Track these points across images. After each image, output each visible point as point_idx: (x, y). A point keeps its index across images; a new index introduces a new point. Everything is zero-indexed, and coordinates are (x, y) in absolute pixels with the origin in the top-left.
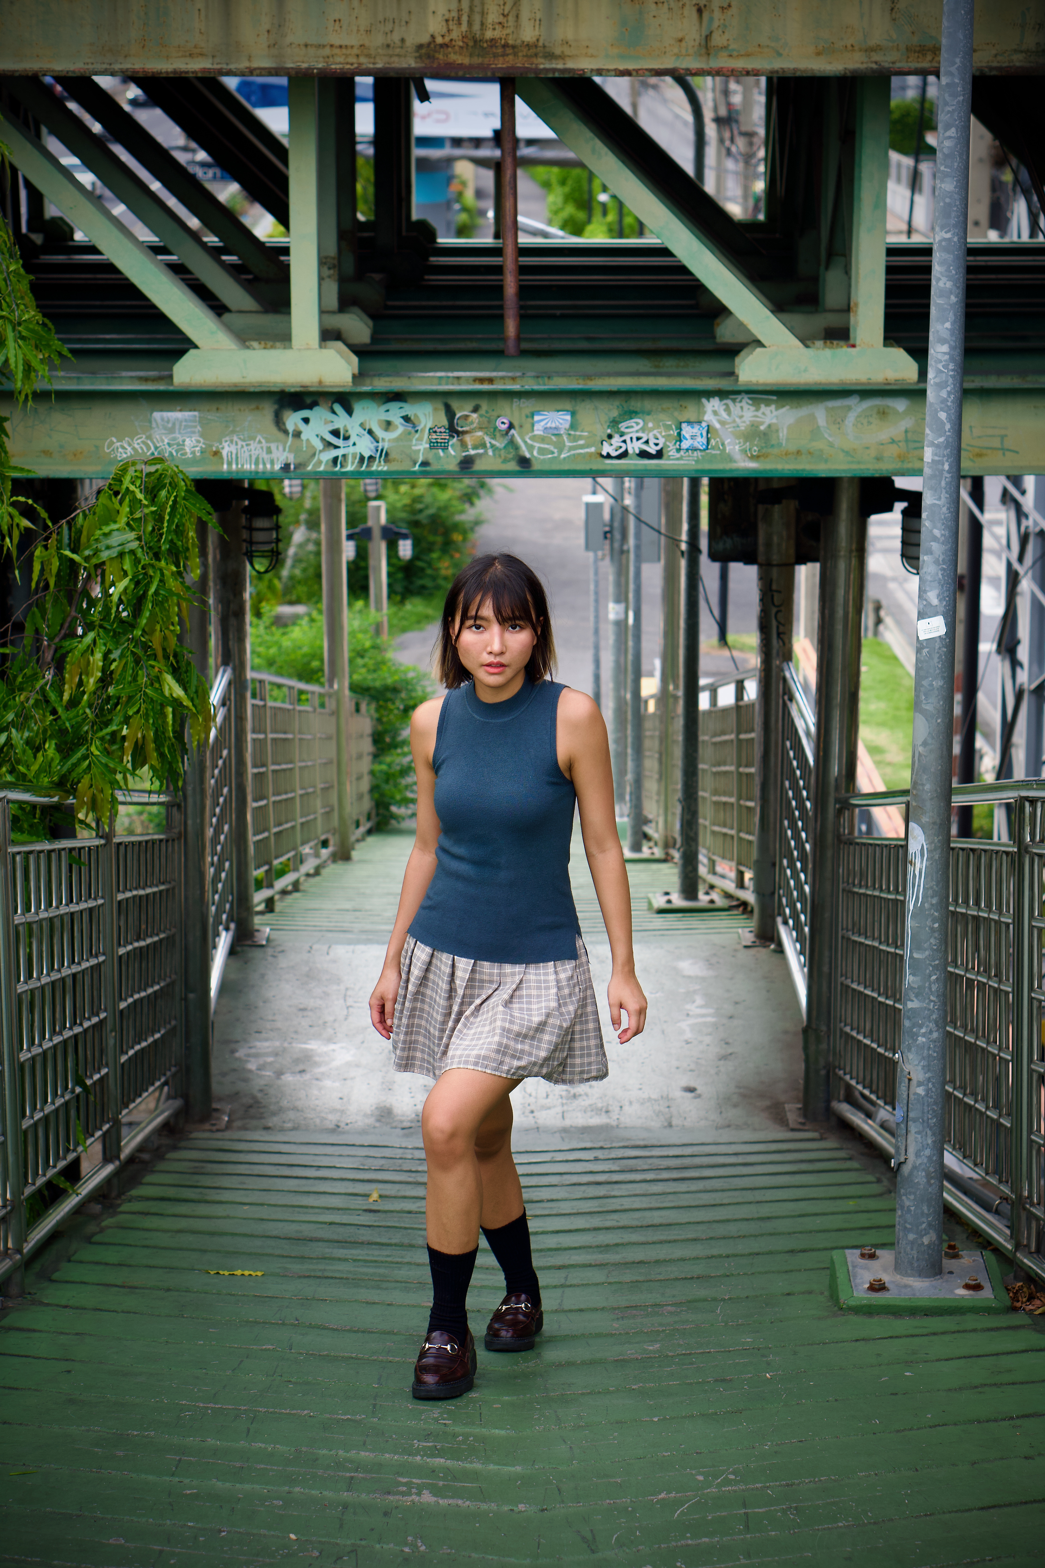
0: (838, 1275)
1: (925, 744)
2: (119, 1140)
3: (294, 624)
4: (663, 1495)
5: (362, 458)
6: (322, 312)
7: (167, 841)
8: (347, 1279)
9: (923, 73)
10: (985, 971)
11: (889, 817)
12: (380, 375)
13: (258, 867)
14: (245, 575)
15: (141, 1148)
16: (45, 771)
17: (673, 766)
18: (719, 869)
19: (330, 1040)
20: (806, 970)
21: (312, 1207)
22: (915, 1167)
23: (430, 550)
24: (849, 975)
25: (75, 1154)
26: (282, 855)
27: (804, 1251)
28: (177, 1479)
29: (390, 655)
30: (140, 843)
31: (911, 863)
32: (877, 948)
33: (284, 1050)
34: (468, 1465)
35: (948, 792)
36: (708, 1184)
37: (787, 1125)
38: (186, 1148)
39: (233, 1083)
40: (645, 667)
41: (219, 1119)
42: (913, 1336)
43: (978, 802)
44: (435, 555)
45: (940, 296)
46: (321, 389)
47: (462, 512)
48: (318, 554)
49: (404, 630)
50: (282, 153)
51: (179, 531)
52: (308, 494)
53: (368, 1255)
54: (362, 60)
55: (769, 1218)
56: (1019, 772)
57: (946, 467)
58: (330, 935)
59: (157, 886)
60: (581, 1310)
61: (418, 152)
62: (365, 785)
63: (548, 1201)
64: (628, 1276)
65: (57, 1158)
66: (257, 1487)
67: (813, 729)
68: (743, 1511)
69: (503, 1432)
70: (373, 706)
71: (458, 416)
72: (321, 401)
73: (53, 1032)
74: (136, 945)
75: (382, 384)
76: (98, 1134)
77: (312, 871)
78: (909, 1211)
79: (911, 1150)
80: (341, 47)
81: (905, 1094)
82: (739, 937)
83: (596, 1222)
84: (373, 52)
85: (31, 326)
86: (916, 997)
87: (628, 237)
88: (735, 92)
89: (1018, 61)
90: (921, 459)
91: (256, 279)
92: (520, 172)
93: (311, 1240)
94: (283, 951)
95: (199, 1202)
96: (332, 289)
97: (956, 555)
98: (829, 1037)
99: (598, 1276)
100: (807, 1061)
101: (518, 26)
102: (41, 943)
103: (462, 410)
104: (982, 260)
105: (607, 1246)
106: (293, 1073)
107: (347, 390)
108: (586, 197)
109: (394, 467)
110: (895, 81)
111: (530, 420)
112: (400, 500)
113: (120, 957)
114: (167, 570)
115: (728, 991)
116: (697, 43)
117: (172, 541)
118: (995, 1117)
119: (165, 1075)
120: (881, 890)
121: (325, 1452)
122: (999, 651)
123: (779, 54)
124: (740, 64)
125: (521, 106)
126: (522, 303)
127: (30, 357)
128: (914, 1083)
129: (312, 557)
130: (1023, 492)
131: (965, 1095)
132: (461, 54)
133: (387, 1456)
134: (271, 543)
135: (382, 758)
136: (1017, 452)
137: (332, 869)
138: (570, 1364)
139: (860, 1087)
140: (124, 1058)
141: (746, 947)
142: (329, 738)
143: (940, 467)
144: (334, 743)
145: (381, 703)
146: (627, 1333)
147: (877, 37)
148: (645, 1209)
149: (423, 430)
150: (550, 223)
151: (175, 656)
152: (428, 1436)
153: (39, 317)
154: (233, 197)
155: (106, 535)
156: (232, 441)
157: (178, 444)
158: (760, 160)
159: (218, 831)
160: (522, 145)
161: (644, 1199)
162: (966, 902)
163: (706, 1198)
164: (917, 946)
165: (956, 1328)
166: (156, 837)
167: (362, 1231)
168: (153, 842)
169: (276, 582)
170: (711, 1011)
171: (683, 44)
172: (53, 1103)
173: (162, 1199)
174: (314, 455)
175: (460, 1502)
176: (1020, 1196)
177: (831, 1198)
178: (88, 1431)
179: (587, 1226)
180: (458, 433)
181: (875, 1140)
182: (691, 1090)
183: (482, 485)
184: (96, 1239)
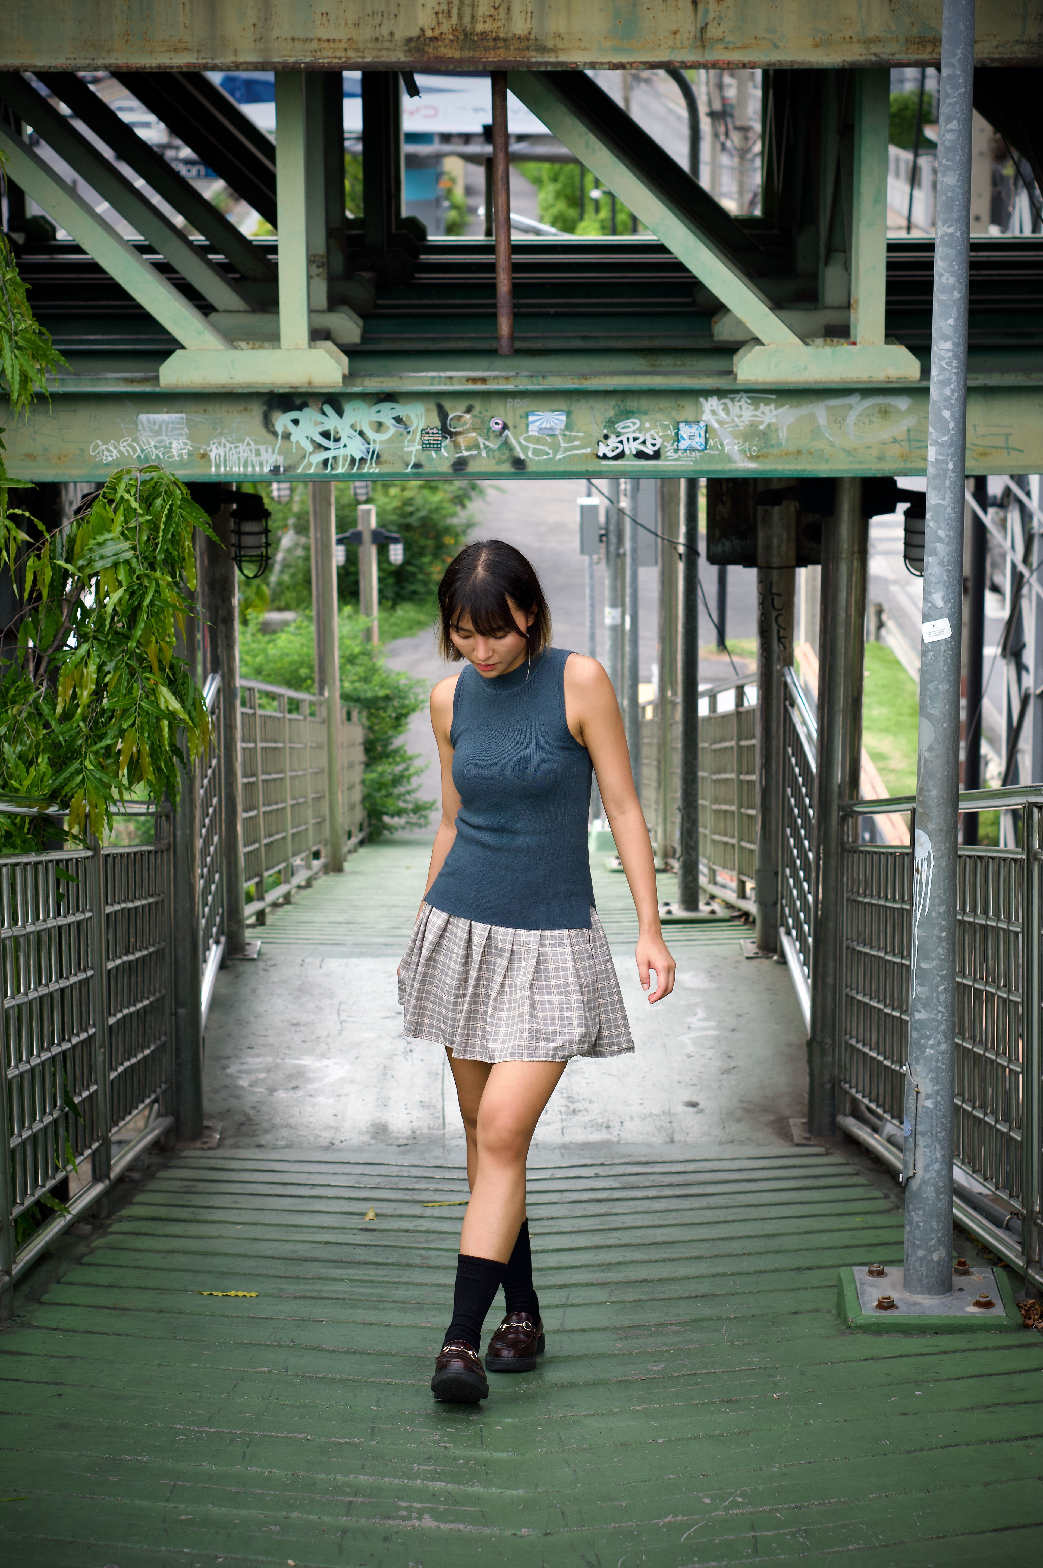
0: (846, 1292)
1: (930, 749)
2: (109, 1159)
3: (282, 631)
4: (669, 1519)
5: (353, 460)
6: (311, 311)
7: (156, 852)
8: (343, 1299)
9: (922, 65)
10: (994, 981)
11: (893, 825)
12: (371, 375)
13: (248, 879)
14: (233, 580)
15: (131, 1167)
16: (37, 786)
17: (672, 774)
18: (719, 879)
19: (323, 1056)
20: (810, 981)
21: (307, 1227)
22: (923, 1182)
23: (422, 554)
24: (854, 986)
25: (64, 1173)
26: (272, 867)
27: (811, 1268)
28: (172, 1505)
29: (381, 662)
30: (128, 854)
31: (917, 871)
32: (882, 958)
33: (277, 1066)
34: (469, 1489)
35: (955, 799)
36: (712, 1201)
37: (792, 1140)
38: (176, 1167)
39: (225, 1100)
40: (642, 673)
41: (210, 1137)
42: (922, 1355)
43: (984, 808)
44: (426, 560)
45: (943, 292)
46: (310, 390)
47: (454, 515)
48: (307, 559)
49: (395, 636)
50: (269, 150)
51: (175, 540)
52: (297, 498)
53: (364, 1275)
54: (350, 54)
55: (774, 1235)
56: (1026, 778)
57: (951, 466)
58: (322, 948)
59: (146, 898)
60: (583, 1330)
61: (407, 148)
62: (357, 795)
63: (548, 1219)
64: (631, 1295)
65: (46, 1177)
66: (254, 1512)
67: (815, 735)
68: (752, 1534)
69: (504, 1455)
70: (365, 714)
71: (450, 417)
72: (310, 402)
73: (41, 1048)
74: (125, 958)
75: (373, 385)
76: (88, 1152)
77: (303, 883)
78: (918, 1226)
79: (920, 1165)
80: (328, 40)
81: (913, 1107)
82: (741, 948)
83: (597, 1240)
84: (361, 46)
85: (28, 336)
86: (924, 1008)
87: (621, 234)
88: (730, 86)
89: (1020, 52)
90: (925, 459)
91: (243, 278)
92: (512, 169)
93: (306, 1260)
94: (275, 965)
95: (191, 1221)
96: (321, 288)
97: (961, 556)
98: (834, 1050)
99: (601, 1295)
100: (811, 1074)
101: (509, 19)
102: (29, 958)
103: (455, 410)
104: (984, 255)
105: (609, 1264)
106: (286, 1089)
107: (338, 390)
108: (578, 193)
109: (386, 469)
110: (894, 73)
111: (524, 420)
112: (389, 504)
113: (109, 971)
114: (164, 580)
115: (730, 1003)
116: (692, 35)
117: (167, 551)
118: (1005, 1130)
119: (155, 1092)
120: (887, 899)
121: (322, 1476)
122: (1004, 655)
123: (776, 47)
124: (735, 57)
125: (512, 100)
126: (515, 301)
127: (26, 367)
128: (922, 1096)
129: (300, 562)
130: (1028, 494)
131: (974, 1108)
132: (451, 48)
133: (386, 1480)
134: (260, 547)
135: (373, 767)
136: (1022, 451)
137: (324, 881)
138: (573, 1385)
139: (866, 1101)
140: (113, 1075)
141: (748, 958)
142: (320, 747)
143: (944, 466)
144: (324, 753)
145: (373, 711)
146: (631, 1354)
147: (875, 29)
148: (647, 1227)
149: (415, 431)
150: (541, 219)
151: (172, 667)
152: (428, 1460)
153: (36, 327)
154: (218, 195)
155: (99, 544)
156: (220, 444)
157: (165, 447)
158: (756, 155)
159: (207, 842)
160: (512, 140)
161: (646, 1216)
162: (974, 910)
163: (710, 1215)
164: (924, 955)
165: (967, 1346)
166: (145, 848)
167: (359, 1250)
168: (142, 854)
169: (264, 588)
170: (713, 1024)
171: (678, 36)
172: (41, 1121)
173: (154, 1219)
174: (304, 457)
175: (461, 1526)
176: (1031, 1211)
177: (837, 1215)
178: (80, 1456)
179: (589, 1244)
180: (451, 434)
181: (882, 1155)
182: (693, 1105)
183: (474, 487)
184: (86, 1259)
